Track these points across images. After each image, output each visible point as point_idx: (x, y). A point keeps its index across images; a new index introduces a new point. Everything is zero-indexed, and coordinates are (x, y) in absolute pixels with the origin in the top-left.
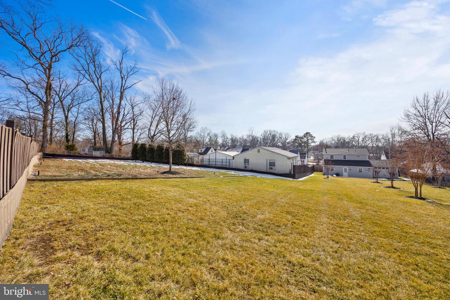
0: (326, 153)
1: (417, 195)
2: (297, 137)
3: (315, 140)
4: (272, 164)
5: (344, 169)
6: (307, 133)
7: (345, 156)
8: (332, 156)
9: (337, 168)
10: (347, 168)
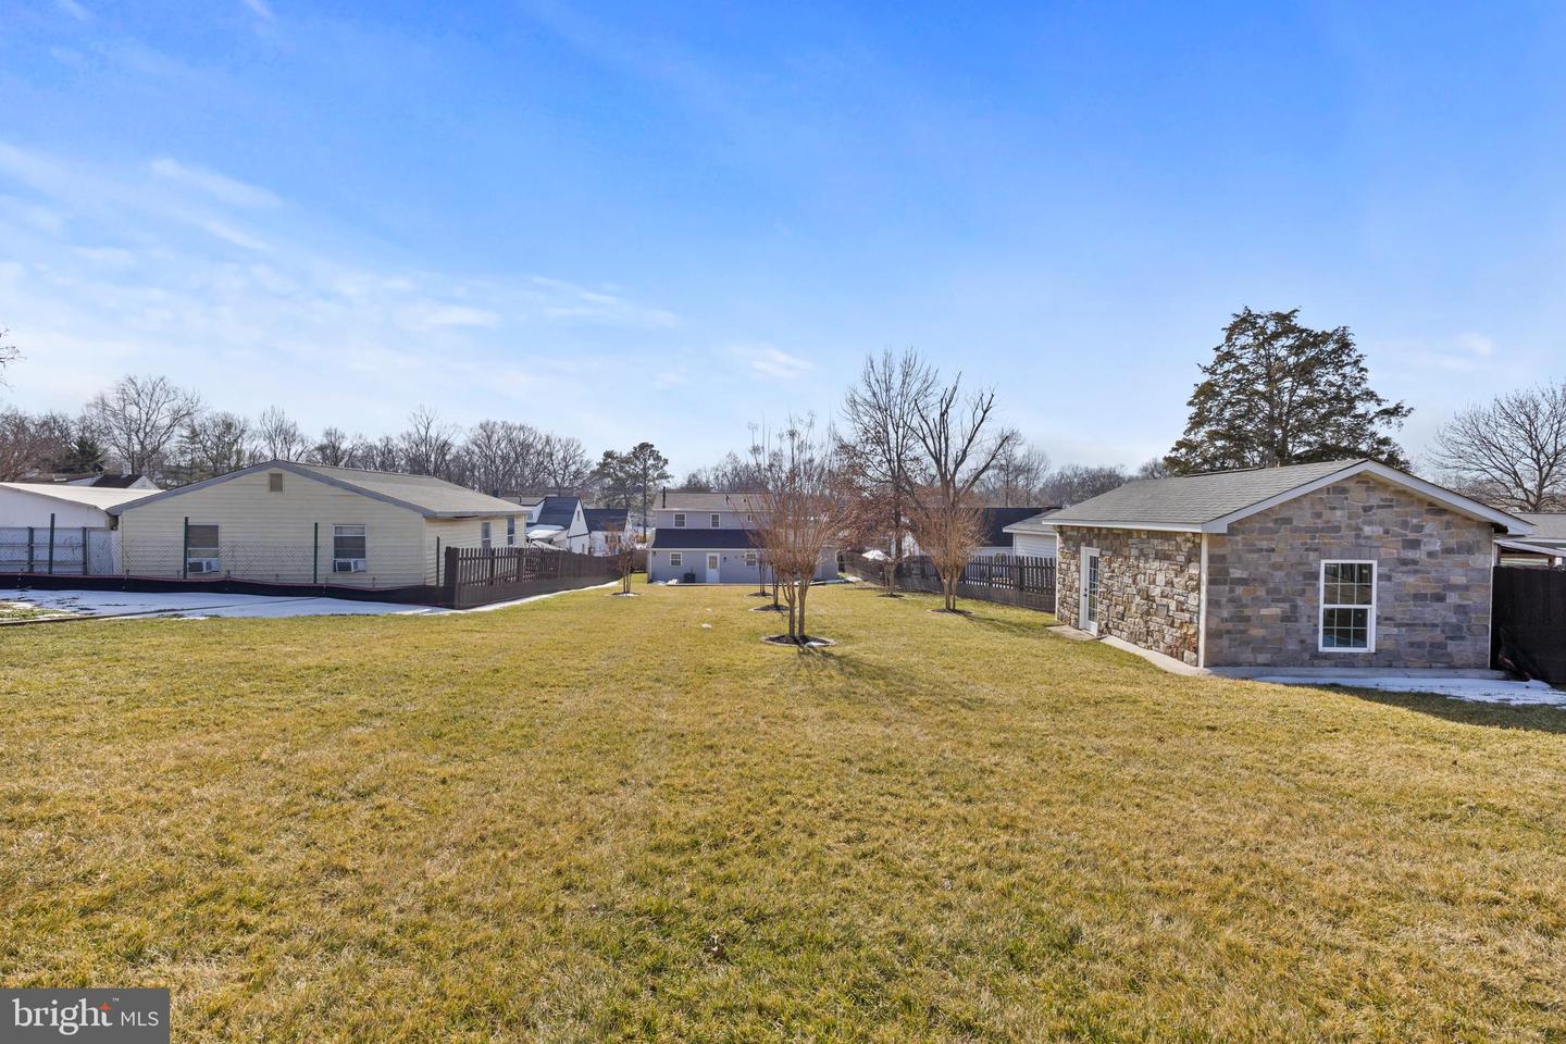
0: (664, 507)
1: (794, 631)
2: (608, 455)
3: (668, 469)
4: (350, 547)
5: (709, 557)
6: (644, 446)
7: (715, 517)
8: (680, 518)
9: (687, 555)
10: (716, 553)
